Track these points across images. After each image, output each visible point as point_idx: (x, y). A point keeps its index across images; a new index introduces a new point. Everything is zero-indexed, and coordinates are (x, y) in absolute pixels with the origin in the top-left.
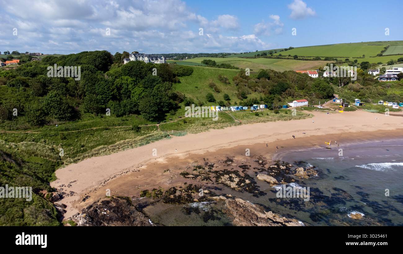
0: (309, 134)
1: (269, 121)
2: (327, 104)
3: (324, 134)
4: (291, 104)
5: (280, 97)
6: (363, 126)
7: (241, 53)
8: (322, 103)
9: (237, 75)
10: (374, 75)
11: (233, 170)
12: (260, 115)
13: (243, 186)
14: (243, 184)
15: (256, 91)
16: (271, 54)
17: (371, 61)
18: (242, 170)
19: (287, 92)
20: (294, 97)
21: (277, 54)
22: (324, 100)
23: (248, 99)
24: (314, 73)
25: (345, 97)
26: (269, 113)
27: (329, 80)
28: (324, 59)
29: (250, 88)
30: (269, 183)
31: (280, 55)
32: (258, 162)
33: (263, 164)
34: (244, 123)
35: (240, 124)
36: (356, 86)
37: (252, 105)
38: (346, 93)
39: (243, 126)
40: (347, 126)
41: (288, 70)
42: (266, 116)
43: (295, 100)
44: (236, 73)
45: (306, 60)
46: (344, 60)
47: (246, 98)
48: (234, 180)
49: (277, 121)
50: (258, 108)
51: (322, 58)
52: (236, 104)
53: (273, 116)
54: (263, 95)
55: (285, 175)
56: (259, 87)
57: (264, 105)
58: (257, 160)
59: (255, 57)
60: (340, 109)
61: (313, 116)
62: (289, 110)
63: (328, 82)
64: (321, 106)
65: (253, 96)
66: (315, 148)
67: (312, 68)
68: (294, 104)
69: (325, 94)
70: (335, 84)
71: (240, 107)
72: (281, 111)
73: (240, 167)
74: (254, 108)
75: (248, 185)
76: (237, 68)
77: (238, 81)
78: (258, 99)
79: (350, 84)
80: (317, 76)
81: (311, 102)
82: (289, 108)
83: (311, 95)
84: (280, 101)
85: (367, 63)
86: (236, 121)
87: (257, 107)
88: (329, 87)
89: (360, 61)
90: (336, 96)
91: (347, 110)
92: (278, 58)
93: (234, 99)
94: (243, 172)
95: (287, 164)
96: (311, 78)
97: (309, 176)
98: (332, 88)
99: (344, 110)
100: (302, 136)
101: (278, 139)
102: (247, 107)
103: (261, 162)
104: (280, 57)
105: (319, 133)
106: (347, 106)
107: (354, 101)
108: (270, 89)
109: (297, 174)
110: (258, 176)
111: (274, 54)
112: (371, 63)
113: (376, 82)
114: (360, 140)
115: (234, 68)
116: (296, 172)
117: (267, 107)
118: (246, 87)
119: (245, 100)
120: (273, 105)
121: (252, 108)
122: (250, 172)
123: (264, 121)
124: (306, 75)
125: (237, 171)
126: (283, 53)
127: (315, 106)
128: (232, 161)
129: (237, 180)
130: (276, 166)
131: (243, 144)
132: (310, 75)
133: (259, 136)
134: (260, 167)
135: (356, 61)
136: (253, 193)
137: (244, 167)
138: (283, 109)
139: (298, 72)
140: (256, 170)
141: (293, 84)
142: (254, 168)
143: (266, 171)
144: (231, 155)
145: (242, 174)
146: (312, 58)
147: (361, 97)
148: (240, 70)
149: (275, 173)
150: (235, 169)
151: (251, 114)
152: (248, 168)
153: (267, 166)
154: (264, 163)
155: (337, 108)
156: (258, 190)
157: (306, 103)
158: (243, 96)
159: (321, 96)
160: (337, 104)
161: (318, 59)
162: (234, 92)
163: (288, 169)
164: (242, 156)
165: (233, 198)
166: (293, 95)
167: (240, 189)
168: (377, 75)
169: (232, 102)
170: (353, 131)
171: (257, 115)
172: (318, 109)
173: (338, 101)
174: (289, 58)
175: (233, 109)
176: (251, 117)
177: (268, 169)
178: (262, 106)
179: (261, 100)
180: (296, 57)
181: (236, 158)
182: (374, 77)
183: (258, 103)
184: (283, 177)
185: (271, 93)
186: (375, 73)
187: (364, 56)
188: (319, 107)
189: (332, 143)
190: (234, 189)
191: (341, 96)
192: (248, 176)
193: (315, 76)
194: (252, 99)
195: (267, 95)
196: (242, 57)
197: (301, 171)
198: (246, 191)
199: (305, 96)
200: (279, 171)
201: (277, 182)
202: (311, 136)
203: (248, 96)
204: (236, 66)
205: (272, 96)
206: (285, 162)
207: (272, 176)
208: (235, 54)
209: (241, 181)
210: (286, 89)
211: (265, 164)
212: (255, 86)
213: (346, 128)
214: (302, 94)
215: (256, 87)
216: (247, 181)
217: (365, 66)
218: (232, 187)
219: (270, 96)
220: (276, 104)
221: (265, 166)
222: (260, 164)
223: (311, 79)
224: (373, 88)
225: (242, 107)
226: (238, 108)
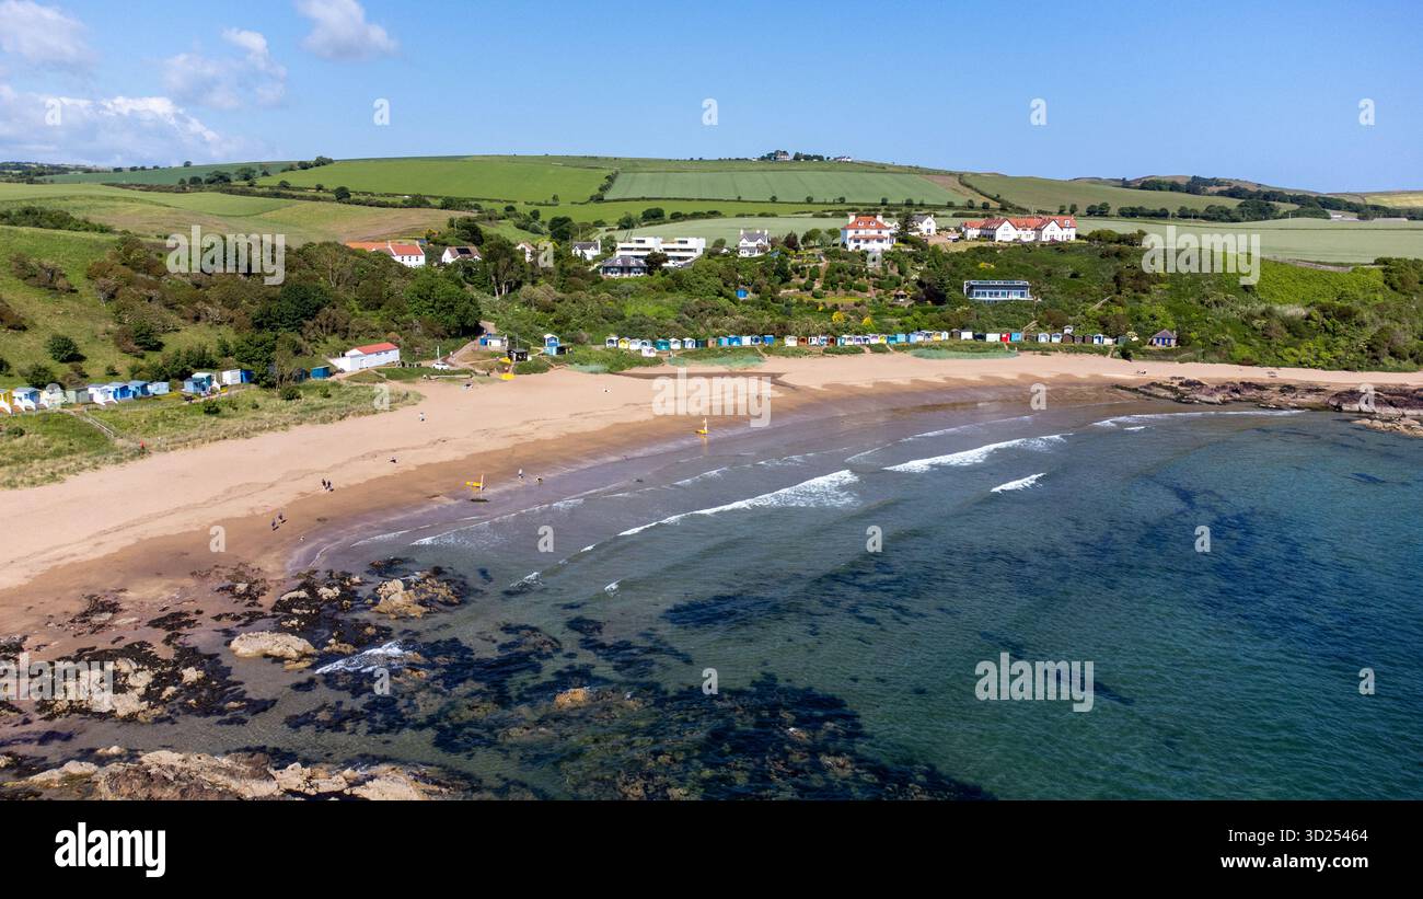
0: (410, 461)
1: (262, 429)
2: (464, 354)
3: (461, 455)
4: (339, 363)
5: (299, 339)
6: (572, 415)
7: (118, 170)
8: (445, 354)
9: (106, 257)
10: (589, 258)
11: (120, 645)
12: (226, 410)
13: (175, 696)
14: (170, 690)
15: (197, 319)
16: (247, 178)
17: (579, 216)
18: (163, 634)
19: (321, 318)
20: (348, 336)
21: (274, 180)
22: (451, 342)
23: (169, 350)
24: (411, 252)
25: (516, 329)
26: (259, 400)
27: (460, 274)
28: (438, 202)
29: (170, 306)
30: (280, 659)
31: (284, 185)
32: (231, 589)
33: (251, 595)
34: (159, 449)
35: (142, 451)
36: (542, 291)
37: (185, 375)
38: (518, 317)
39: (155, 461)
40: (528, 422)
41: (318, 240)
42: (251, 413)
43: (352, 346)
44: (100, 247)
45: (379, 205)
46: (500, 209)
47: (159, 347)
48: (131, 681)
49: (295, 429)
50: (215, 384)
51: (433, 202)
52: (112, 373)
53: (279, 409)
54: (230, 336)
55: (340, 616)
56: (208, 302)
57: (238, 373)
58: (228, 583)
59: (182, 188)
60: (503, 369)
61: (420, 397)
62: (336, 385)
63: (457, 282)
64: (445, 362)
65: (186, 338)
66: (435, 507)
67: (402, 234)
68: (350, 363)
69: (453, 320)
70: (480, 286)
71: (133, 386)
72: (306, 389)
73: (155, 624)
74: (198, 384)
75: (193, 688)
76: (103, 230)
77: (112, 281)
78: (213, 349)
79: (527, 287)
80: (422, 260)
81: (409, 351)
82: (333, 379)
83: (407, 327)
84: (298, 351)
85: (566, 220)
86: (119, 442)
87: (209, 379)
88: (463, 299)
89: (547, 215)
90: (489, 326)
91: (524, 369)
92: (278, 195)
93: (101, 356)
94: (168, 641)
95: (346, 576)
96: (401, 267)
97: (422, 603)
98: (473, 301)
99: (518, 372)
100: (388, 469)
101: (302, 494)
102: (165, 385)
103: (242, 587)
104: (282, 192)
105: (447, 455)
106: (522, 356)
107: (542, 342)
108: (255, 310)
109: (383, 606)
110: (235, 644)
111: (261, 181)
112: (576, 220)
113: (595, 280)
114: (567, 461)
115: (87, 226)
116: (376, 601)
117: (249, 377)
118: (155, 306)
119: (155, 358)
120: (275, 371)
121: (189, 387)
122: (201, 637)
123: (245, 434)
124: (385, 258)
125: (143, 644)
126: (294, 179)
127: (424, 364)
128: (114, 608)
129: (142, 680)
130: (303, 594)
131: (160, 533)
132: (398, 259)
133: (229, 491)
134: (240, 608)
135: (536, 215)
136: (221, 712)
137: (173, 622)
138: (312, 380)
139: (354, 246)
140: (227, 623)
141: (341, 291)
142: (218, 618)
143: (266, 617)
144: (104, 586)
145: (165, 652)
146: (399, 200)
147: (560, 326)
148: (117, 237)
149: (301, 617)
150: (131, 638)
151: (186, 408)
152: (190, 623)
153: (267, 601)
154: (256, 588)
155: (494, 367)
156: (240, 697)
157: (394, 356)
158: (146, 341)
159: (440, 329)
160: (493, 355)
161: (418, 202)
162: (101, 327)
163: (349, 593)
164: (156, 581)
165: (132, 755)
166: (346, 331)
167: (157, 711)
168: (596, 259)
169: (95, 365)
170: (548, 434)
171: (212, 410)
172: (436, 372)
173: (495, 344)
174: (317, 195)
175: (100, 395)
176: (188, 421)
177: (274, 609)
178: (230, 377)
179: (226, 352)
180: (342, 195)
181: (131, 595)
182: (589, 264)
183: (212, 366)
184: (334, 624)
185: (259, 326)
186: (590, 254)
187: (555, 198)
188: (438, 365)
189: (489, 481)
190: (131, 718)
191: (505, 329)
192: (194, 650)
193: (416, 261)
194: (184, 350)
195: (247, 334)
196: (123, 186)
197: (395, 593)
198: (189, 710)
199: (387, 332)
200: (317, 607)
201: (311, 650)
202: (420, 467)
203: (164, 338)
204: (95, 219)
205: (267, 335)
206: (337, 572)
207: (292, 631)
208: (88, 171)
209: (160, 682)
210: (318, 308)
211: (260, 593)
212: (192, 301)
213: (525, 428)
214: (375, 325)
215: (199, 305)
216: (191, 674)
217: (562, 230)
218: (121, 712)
219: (259, 337)
220: (284, 364)
221: (261, 600)
222: (241, 596)
223: (404, 271)
224: (590, 300)
225: (144, 388)
226: (124, 390)
